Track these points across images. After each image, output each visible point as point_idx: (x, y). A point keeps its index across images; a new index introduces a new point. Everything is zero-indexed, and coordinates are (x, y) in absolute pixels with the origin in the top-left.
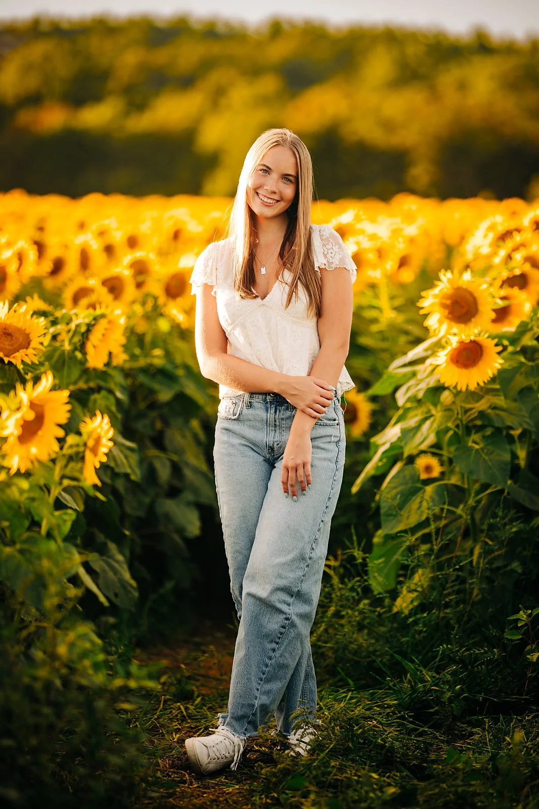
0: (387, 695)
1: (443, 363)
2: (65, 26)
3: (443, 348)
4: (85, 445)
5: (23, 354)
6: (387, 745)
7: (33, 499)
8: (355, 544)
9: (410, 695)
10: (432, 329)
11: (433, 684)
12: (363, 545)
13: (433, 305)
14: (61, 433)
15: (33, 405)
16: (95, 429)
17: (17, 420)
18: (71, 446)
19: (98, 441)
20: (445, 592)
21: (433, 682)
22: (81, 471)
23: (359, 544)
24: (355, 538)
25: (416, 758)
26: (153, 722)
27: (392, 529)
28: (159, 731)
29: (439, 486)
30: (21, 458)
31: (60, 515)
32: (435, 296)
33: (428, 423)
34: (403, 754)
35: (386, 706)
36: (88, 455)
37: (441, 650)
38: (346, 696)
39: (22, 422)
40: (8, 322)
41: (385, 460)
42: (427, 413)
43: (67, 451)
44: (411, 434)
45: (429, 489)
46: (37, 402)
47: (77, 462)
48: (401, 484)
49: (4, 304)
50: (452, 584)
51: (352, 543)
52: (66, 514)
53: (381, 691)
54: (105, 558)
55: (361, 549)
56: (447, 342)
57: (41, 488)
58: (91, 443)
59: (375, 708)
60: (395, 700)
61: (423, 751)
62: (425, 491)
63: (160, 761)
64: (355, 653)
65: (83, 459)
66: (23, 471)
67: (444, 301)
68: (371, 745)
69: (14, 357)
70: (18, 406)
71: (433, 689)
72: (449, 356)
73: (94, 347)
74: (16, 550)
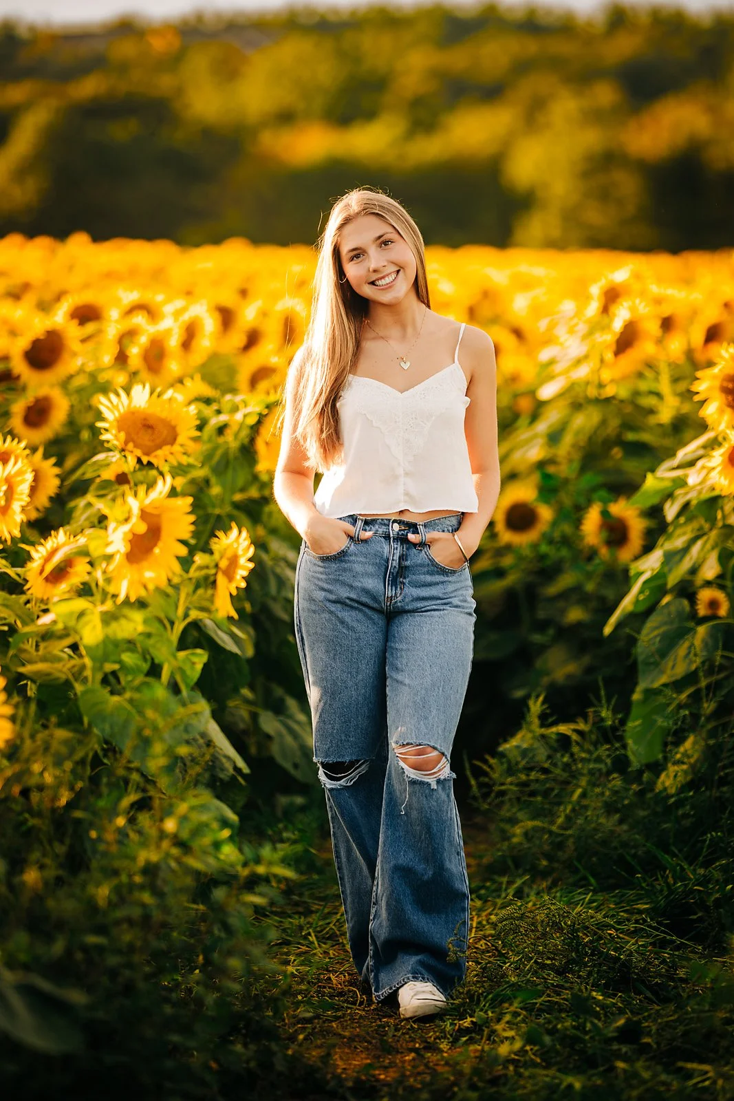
0: (639, 898)
1: (718, 465)
2: (332, 18)
3: (720, 445)
4: (217, 566)
5: (167, 453)
6: (622, 957)
7: (149, 635)
8: (604, 701)
9: (667, 897)
10: (709, 421)
11: (696, 883)
12: (613, 702)
13: (710, 389)
14: (183, 551)
15: (144, 515)
16: (229, 546)
17: (125, 534)
18: (200, 568)
19: (234, 561)
20: (720, 764)
21: (697, 880)
22: (211, 599)
23: (608, 701)
24: (603, 693)
25: (661, 976)
26: (331, 929)
27: (653, 681)
28: (339, 940)
29: (713, 627)
30: (131, 584)
31: (187, 657)
32: (714, 377)
33: (699, 543)
34: (643, 969)
35: (636, 911)
36: (221, 579)
37: (708, 839)
38: (585, 898)
39: (130, 537)
40: (150, 411)
41: (647, 593)
42: (698, 530)
43: (193, 573)
44: (678, 557)
45: (702, 630)
46: (149, 510)
47: (206, 588)
48: (665, 623)
49: (144, 387)
50: (729, 754)
51: (599, 700)
52: (193, 654)
53: (632, 892)
54: (282, 718)
55: (611, 707)
56: (724, 439)
57: (160, 621)
58: (224, 564)
59: (622, 914)
60: (646, 904)
61: (670, 967)
62: (695, 633)
63: (333, 977)
64: (604, 843)
65: (214, 584)
66: (133, 599)
67: (725, 384)
68: (601, 956)
69: (156, 456)
70: (126, 515)
71: (696, 889)
72: (727, 456)
73: (267, 444)
74: (126, 700)
